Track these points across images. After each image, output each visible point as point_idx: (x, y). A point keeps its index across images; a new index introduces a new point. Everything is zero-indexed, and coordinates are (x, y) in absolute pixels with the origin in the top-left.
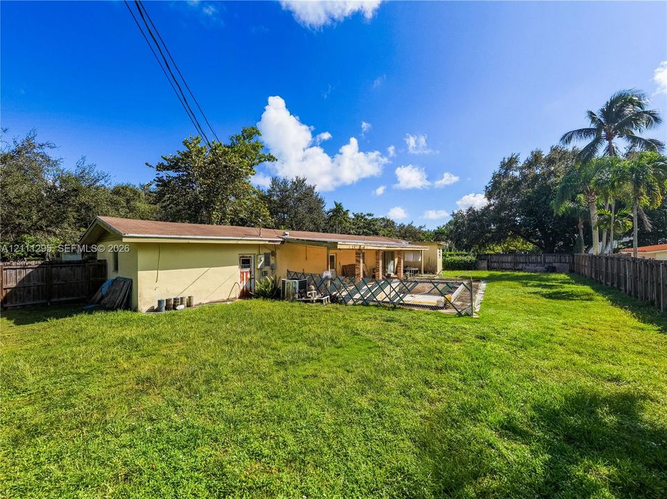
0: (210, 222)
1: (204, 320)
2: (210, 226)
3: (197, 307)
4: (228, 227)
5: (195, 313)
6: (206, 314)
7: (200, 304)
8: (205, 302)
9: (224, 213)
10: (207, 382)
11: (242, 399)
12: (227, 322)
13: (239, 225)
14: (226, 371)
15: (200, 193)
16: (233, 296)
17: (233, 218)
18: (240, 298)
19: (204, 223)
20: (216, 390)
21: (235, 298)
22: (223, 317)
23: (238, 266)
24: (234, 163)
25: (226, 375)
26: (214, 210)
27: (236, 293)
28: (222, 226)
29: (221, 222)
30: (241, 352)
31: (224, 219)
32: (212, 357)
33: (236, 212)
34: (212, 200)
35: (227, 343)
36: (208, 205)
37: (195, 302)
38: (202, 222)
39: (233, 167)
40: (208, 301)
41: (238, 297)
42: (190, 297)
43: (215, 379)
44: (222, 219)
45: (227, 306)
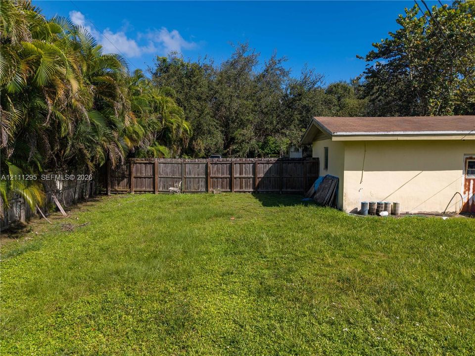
0: (426, 113)
1: (411, 234)
2: (425, 118)
3: (403, 217)
4: (451, 118)
5: (400, 223)
6: (414, 227)
7: (407, 213)
8: (413, 212)
9: (446, 100)
10: (410, 307)
12: (440, 243)
13: (467, 114)
14: (434, 304)
15: (414, 78)
16: (451, 209)
17: (458, 105)
18: (462, 213)
19: (418, 115)
20: (421, 321)
21: (455, 213)
22: (435, 235)
23: (461, 171)
24: (465, 28)
25: (434, 308)
26: (431, 97)
27: (457, 206)
28: (442, 117)
29: (441, 111)
30: (457, 286)
31: (445, 108)
32: (418, 281)
33: (463, 96)
34: (430, 85)
35: (439, 269)
36: (424, 92)
37: (401, 210)
38: (415, 114)
39: (462, 35)
40: (416, 212)
41: (458, 211)
42: (395, 204)
43: (420, 307)
44: (441, 107)
45: (442, 222)
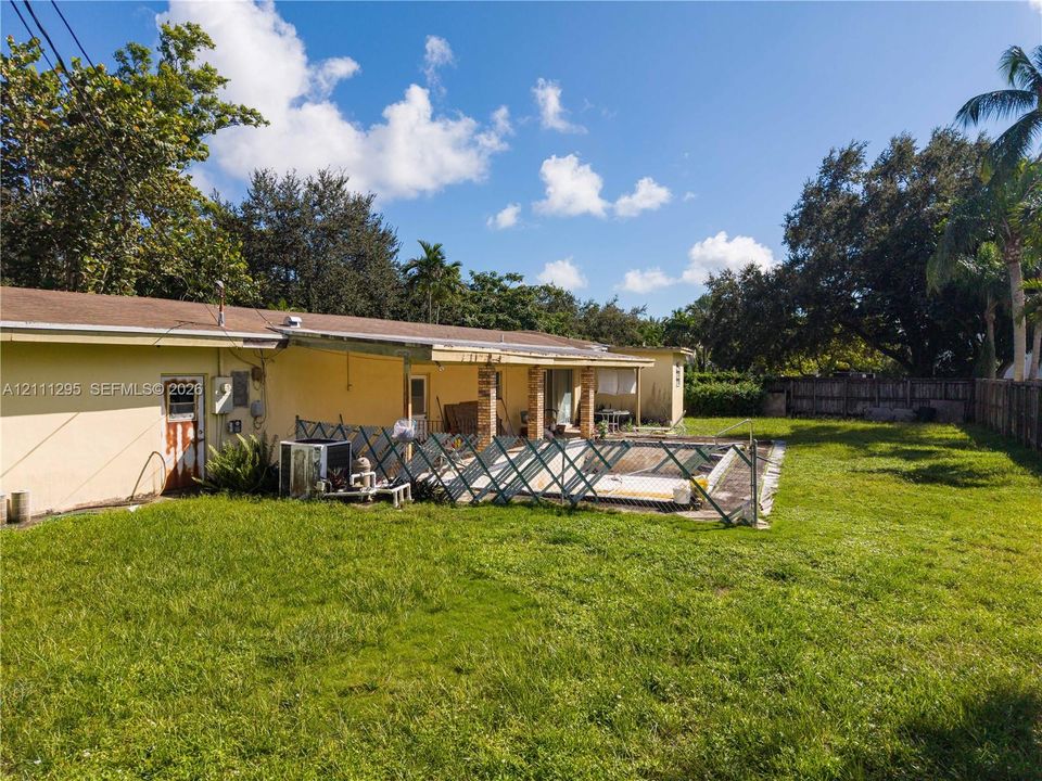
0: (76, 285)
1: (60, 557)
2: (77, 296)
3: (40, 524)
4: (131, 300)
5: (33, 538)
6: (66, 542)
7: (49, 513)
8: (62, 508)
9: (118, 262)
10: (67, 723)
11: (168, 763)
12: (127, 561)
13: (163, 296)
14: (119, 693)
15: (42, 202)
16: (144, 489)
17: (145, 277)
18: (162, 495)
19: (62, 288)
20: (94, 743)
21: (152, 495)
22: (114, 547)
23: (158, 410)
24: (142, 125)
25: (122, 702)
26: (86, 250)
27: (155, 481)
28: (113, 298)
29: (110, 285)
30: (166, 640)
31: (118, 279)
32: (82, 658)
33: (151, 261)
34: (81, 225)
35: (127, 616)
36: (69, 237)
37: (32, 508)
38: (51, 285)
39: (138, 135)
40: (71, 506)
41: (159, 490)
42: (17, 496)
43: (90, 713)
44: (110, 278)
45: (129, 517)
